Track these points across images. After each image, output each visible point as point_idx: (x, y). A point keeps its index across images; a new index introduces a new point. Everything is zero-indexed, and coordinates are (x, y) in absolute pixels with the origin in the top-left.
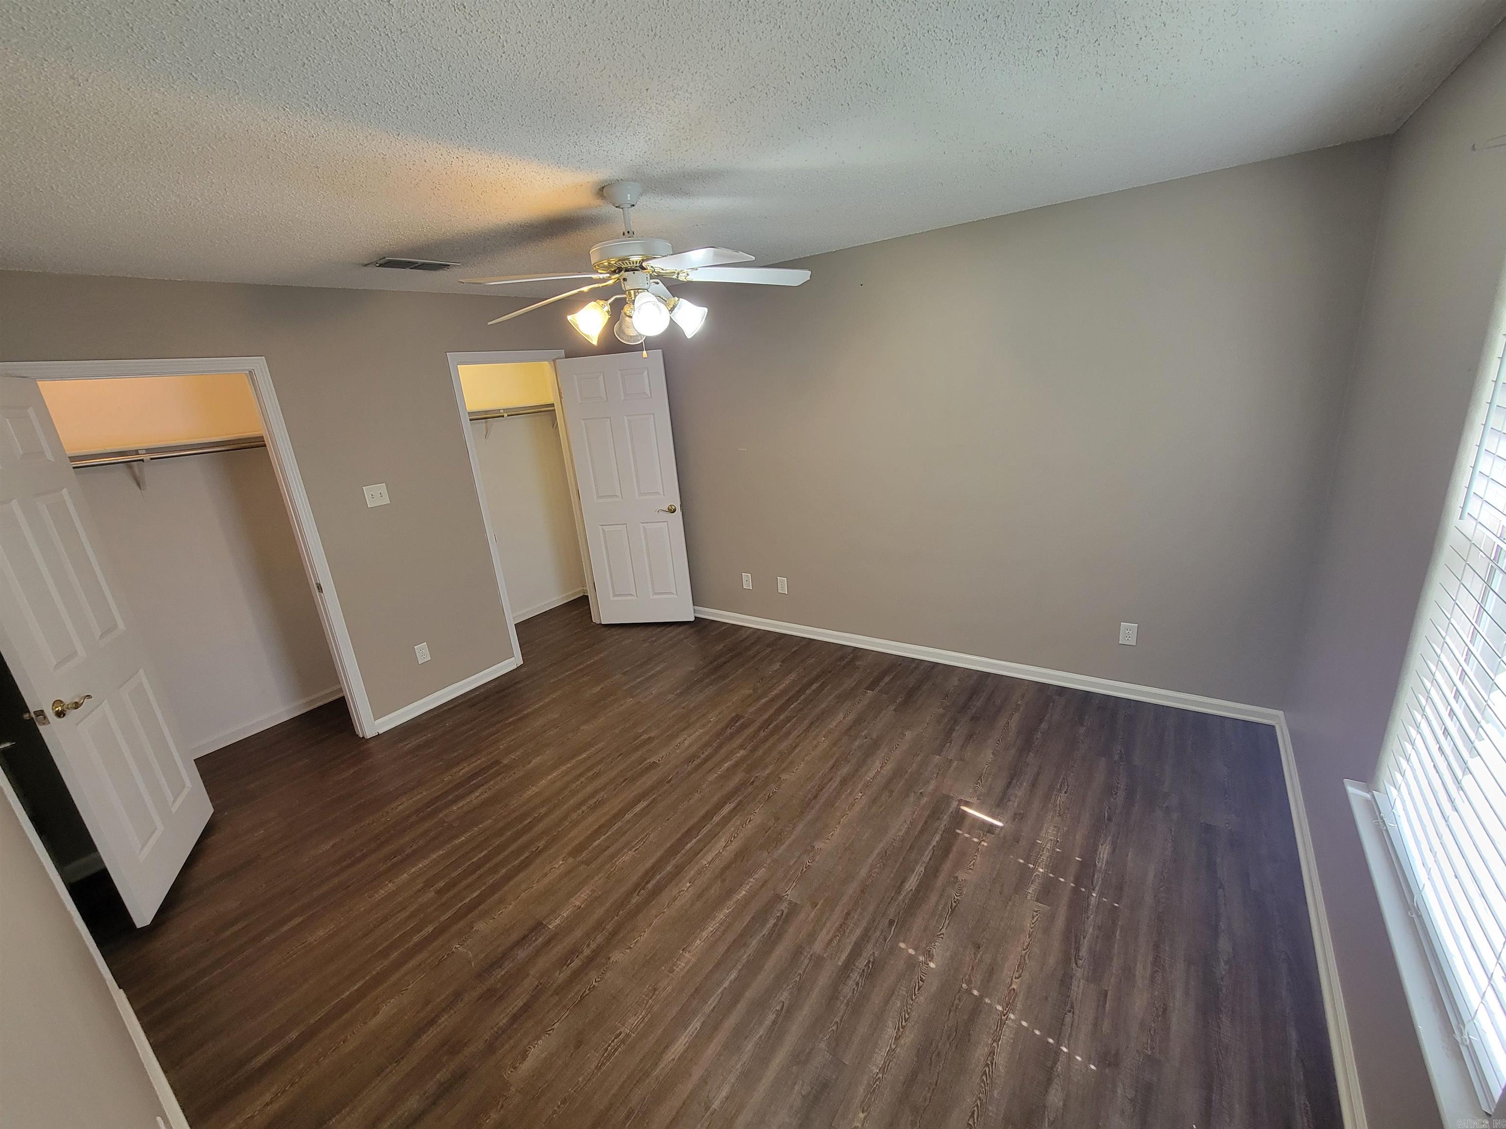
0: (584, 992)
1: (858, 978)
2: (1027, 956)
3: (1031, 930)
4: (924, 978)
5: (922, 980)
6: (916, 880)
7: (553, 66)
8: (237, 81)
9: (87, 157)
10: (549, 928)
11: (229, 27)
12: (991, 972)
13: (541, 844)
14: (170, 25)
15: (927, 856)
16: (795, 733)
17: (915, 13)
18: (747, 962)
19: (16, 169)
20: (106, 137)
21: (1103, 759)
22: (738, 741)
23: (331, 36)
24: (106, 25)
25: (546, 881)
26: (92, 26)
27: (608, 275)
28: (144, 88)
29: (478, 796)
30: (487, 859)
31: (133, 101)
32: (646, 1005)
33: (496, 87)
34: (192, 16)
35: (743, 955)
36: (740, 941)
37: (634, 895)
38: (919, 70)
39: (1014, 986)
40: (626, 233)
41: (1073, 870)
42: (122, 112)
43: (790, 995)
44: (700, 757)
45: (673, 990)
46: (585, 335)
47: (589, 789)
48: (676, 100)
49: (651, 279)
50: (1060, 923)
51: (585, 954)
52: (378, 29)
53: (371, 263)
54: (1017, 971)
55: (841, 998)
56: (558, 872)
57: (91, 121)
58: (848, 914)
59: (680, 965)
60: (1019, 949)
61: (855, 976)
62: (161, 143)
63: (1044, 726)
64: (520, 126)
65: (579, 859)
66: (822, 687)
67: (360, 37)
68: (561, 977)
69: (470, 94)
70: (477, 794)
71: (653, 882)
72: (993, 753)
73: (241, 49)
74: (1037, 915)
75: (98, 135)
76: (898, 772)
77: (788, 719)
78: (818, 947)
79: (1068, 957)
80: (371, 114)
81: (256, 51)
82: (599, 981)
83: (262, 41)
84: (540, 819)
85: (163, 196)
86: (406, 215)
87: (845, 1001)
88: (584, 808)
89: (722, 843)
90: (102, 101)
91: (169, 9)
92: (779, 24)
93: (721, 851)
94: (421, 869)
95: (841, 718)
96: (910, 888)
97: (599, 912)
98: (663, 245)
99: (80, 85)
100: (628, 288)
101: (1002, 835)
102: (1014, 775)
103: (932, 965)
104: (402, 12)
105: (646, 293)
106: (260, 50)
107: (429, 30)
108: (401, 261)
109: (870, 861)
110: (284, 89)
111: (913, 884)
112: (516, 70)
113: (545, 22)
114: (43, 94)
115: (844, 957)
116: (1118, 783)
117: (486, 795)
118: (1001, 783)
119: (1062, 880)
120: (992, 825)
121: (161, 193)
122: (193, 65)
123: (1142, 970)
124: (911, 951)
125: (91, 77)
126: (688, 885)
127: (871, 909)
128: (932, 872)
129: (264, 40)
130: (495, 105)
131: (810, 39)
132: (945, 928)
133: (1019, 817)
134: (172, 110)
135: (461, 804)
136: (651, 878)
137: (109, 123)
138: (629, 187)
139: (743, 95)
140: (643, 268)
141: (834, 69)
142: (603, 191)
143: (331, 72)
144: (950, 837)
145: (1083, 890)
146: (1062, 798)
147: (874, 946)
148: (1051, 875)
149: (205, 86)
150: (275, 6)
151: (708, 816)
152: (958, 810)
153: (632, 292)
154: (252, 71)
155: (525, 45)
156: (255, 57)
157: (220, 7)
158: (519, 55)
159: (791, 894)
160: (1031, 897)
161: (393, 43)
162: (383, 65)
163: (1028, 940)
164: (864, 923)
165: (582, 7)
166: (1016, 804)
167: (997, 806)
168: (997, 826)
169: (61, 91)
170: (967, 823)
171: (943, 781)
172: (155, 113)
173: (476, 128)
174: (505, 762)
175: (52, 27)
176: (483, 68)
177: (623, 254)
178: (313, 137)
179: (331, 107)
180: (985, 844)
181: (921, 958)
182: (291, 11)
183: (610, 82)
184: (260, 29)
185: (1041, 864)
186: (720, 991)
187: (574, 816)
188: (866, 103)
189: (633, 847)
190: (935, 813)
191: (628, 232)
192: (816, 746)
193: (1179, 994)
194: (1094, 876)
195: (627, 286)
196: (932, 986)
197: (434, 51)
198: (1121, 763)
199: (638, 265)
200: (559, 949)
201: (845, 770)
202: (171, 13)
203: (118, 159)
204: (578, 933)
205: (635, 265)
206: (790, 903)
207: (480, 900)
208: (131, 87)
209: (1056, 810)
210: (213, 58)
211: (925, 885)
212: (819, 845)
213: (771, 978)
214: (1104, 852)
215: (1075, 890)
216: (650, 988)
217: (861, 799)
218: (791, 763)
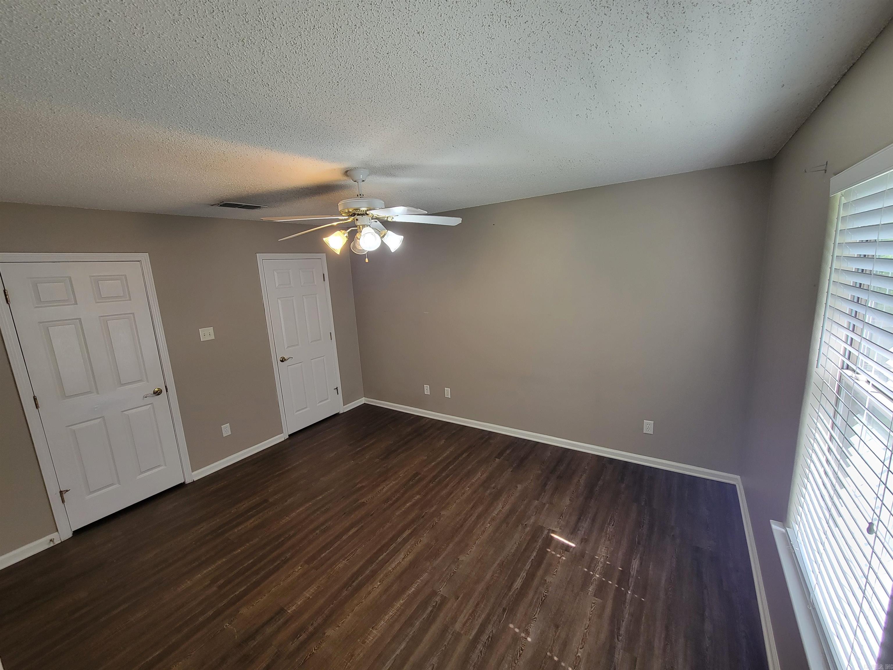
0: (307, 657)
1: (482, 648)
2: (587, 634)
3: (590, 616)
4: (523, 648)
5: (522, 650)
6: (520, 582)
7: (317, 113)
8: (143, 114)
9: (55, 147)
10: (288, 612)
11: (140, 89)
12: (565, 644)
13: (288, 555)
14: (108, 87)
15: (528, 566)
16: (452, 484)
17: (509, 96)
18: (413, 637)
19: (13, 152)
20: (67, 138)
21: (635, 504)
22: (416, 489)
23: (195, 95)
24: (72, 86)
25: (289, 580)
26: (65, 86)
27: (347, 217)
28: (91, 116)
29: (251, 523)
30: (254, 564)
31: (84, 122)
32: (346, 666)
33: (286, 122)
34: (120, 84)
35: (410, 632)
36: (409, 622)
37: (344, 591)
38: (515, 121)
39: (579, 654)
40: (359, 195)
41: (616, 575)
42: (77, 126)
43: (438, 659)
44: (392, 499)
45: (364, 655)
46: (333, 249)
47: (322, 519)
48: (385, 131)
49: (372, 219)
50: (608, 611)
51: (310, 630)
52: (222, 93)
53: (216, 204)
54: (581, 644)
55: (470, 662)
56: (297, 574)
57: (59, 130)
58: (478, 604)
59: (370, 638)
60: (583, 629)
61: (480, 647)
62: (98, 142)
63: (600, 483)
64: (300, 140)
65: (312, 565)
66: (469, 456)
67: (211, 96)
68: (292, 646)
69: (272, 124)
70: (251, 521)
71: (357, 582)
72: (570, 500)
73: (146, 100)
74: (594, 606)
75: (63, 137)
76: (512, 511)
77: (447, 476)
78: (458, 626)
79: (613, 634)
80: (217, 132)
81: (154, 100)
82: (317, 649)
83: (158, 96)
84: (290, 538)
85: (97, 167)
86: (236, 181)
87: (473, 664)
88: (318, 531)
89: (402, 556)
90: (66, 121)
91: (108, 80)
92: (437, 98)
93: (401, 561)
94: (210, 571)
95: (479, 476)
96: (517, 587)
97: (321, 601)
98: (380, 203)
99: (55, 113)
100: (358, 224)
101: (574, 553)
102: (582, 514)
103: (529, 639)
104: (235, 86)
105: (369, 228)
106: (157, 100)
107: (249, 94)
108: (234, 204)
109: (493, 568)
110: (169, 119)
111: (519, 584)
112: (297, 114)
113: (312, 93)
114: (33, 116)
115: (474, 633)
116: (644, 520)
117: (257, 522)
118: (574, 518)
119: (610, 582)
120: (568, 546)
121: (96, 166)
122: (119, 106)
123: (658, 644)
124: (517, 630)
125: (62, 109)
126: (379, 583)
127: (492, 600)
128: (531, 576)
129: (159, 96)
130: (286, 130)
131: (455, 106)
132: (537, 614)
133: (584, 541)
134: (105, 126)
135: (240, 528)
136: (357, 579)
137: (69, 132)
138: (362, 172)
139: (421, 130)
140: (367, 214)
141: (470, 119)
142: (347, 173)
143: (195, 112)
144: (542, 554)
145: (623, 589)
146: (610, 529)
147: (493, 626)
148: (604, 579)
149: (125, 116)
150: (166, 81)
151: (393, 539)
152: (548, 535)
153: (361, 226)
154: (151, 109)
155: (301, 103)
156: (154, 103)
157: (135, 80)
158: (298, 108)
159: (443, 590)
160: (591, 593)
161: (230, 100)
162: (224, 109)
163: (588, 622)
164: (487, 611)
165: (332, 87)
166: (583, 532)
167: (571, 534)
168: (571, 547)
169: (44, 116)
170: (553, 544)
171: (539, 517)
172: (96, 127)
173: (276, 140)
174: (271, 500)
175: (42, 86)
176: (279, 113)
177: (356, 206)
178: (184, 141)
179: (195, 128)
180: (564, 558)
181: (523, 635)
182: (174, 83)
183: (348, 122)
184: (157, 91)
185: (597, 572)
186: (394, 656)
187: (311, 537)
188: (488, 136)
189: (346, 558)
190: (534, 537)
191: (360, 195)
192: (464, 493)
193: (681, 660)
194: (629, 580)
195: (358, 223)
196: (528, 653)
197: (252, 104)
198: (646, 507)
199: (364, 212)
200: (294, 626)
201: (480, 509)
202: (109, 82)
203: (73, 148)
204: (306, 616)
205: (363, 212)
206: (442, 596)
207: (245, 593)
208: (83, 115)
209: (607, 536)
210: (130, 103)
211: (526, 585)
212: (462, 558)
213: (427, 647)
214: (635, 564)
215: (618, 590)
216: (349, 654)
217: (489, 528)
218: (448, 504)
